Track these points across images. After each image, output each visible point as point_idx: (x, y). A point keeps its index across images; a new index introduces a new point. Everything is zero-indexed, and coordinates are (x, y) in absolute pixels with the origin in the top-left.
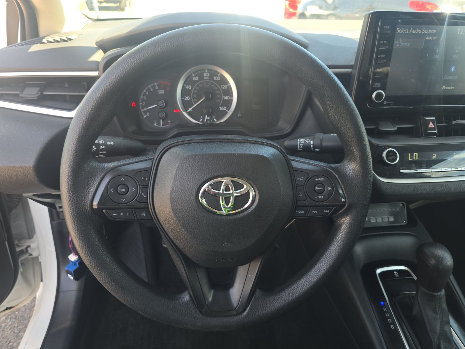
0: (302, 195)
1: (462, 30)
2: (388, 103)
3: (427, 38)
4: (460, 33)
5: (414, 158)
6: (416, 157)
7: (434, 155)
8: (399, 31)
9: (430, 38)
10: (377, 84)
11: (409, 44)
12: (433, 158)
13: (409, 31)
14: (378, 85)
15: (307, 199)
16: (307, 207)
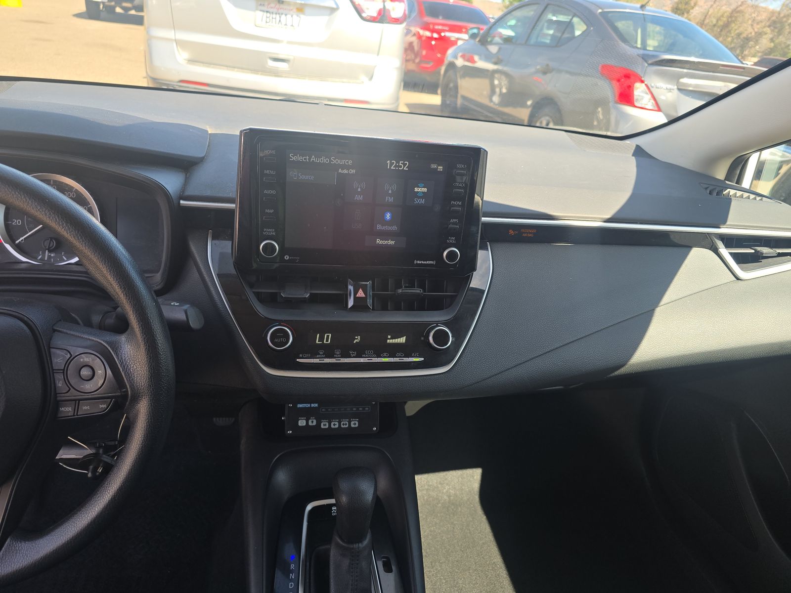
0: (62, 384)
1: (394, 163)
2: (290, 258)
3: (340, 171)
4: (390, 166)
5: (325, 341)
6: (328, 338)
7: (357, 337)
8: (294, 158)
9: (345, 171)
10: (270, 230)
11: (312, 177)
12: (355, 342)
13: (310, 159)
14: (271, 232)
15: (69, 390)
16: (74, 402)
